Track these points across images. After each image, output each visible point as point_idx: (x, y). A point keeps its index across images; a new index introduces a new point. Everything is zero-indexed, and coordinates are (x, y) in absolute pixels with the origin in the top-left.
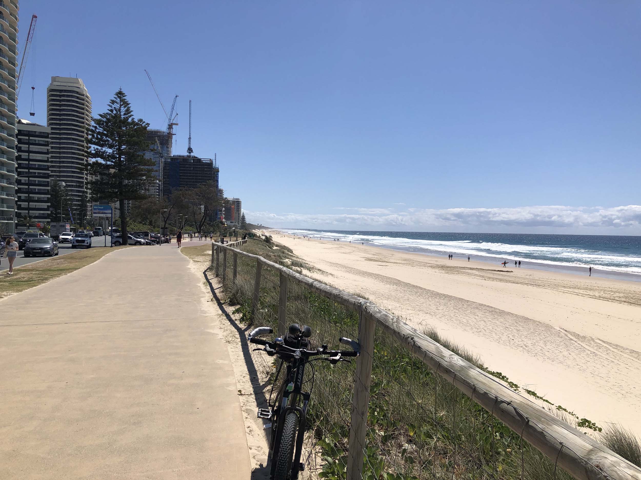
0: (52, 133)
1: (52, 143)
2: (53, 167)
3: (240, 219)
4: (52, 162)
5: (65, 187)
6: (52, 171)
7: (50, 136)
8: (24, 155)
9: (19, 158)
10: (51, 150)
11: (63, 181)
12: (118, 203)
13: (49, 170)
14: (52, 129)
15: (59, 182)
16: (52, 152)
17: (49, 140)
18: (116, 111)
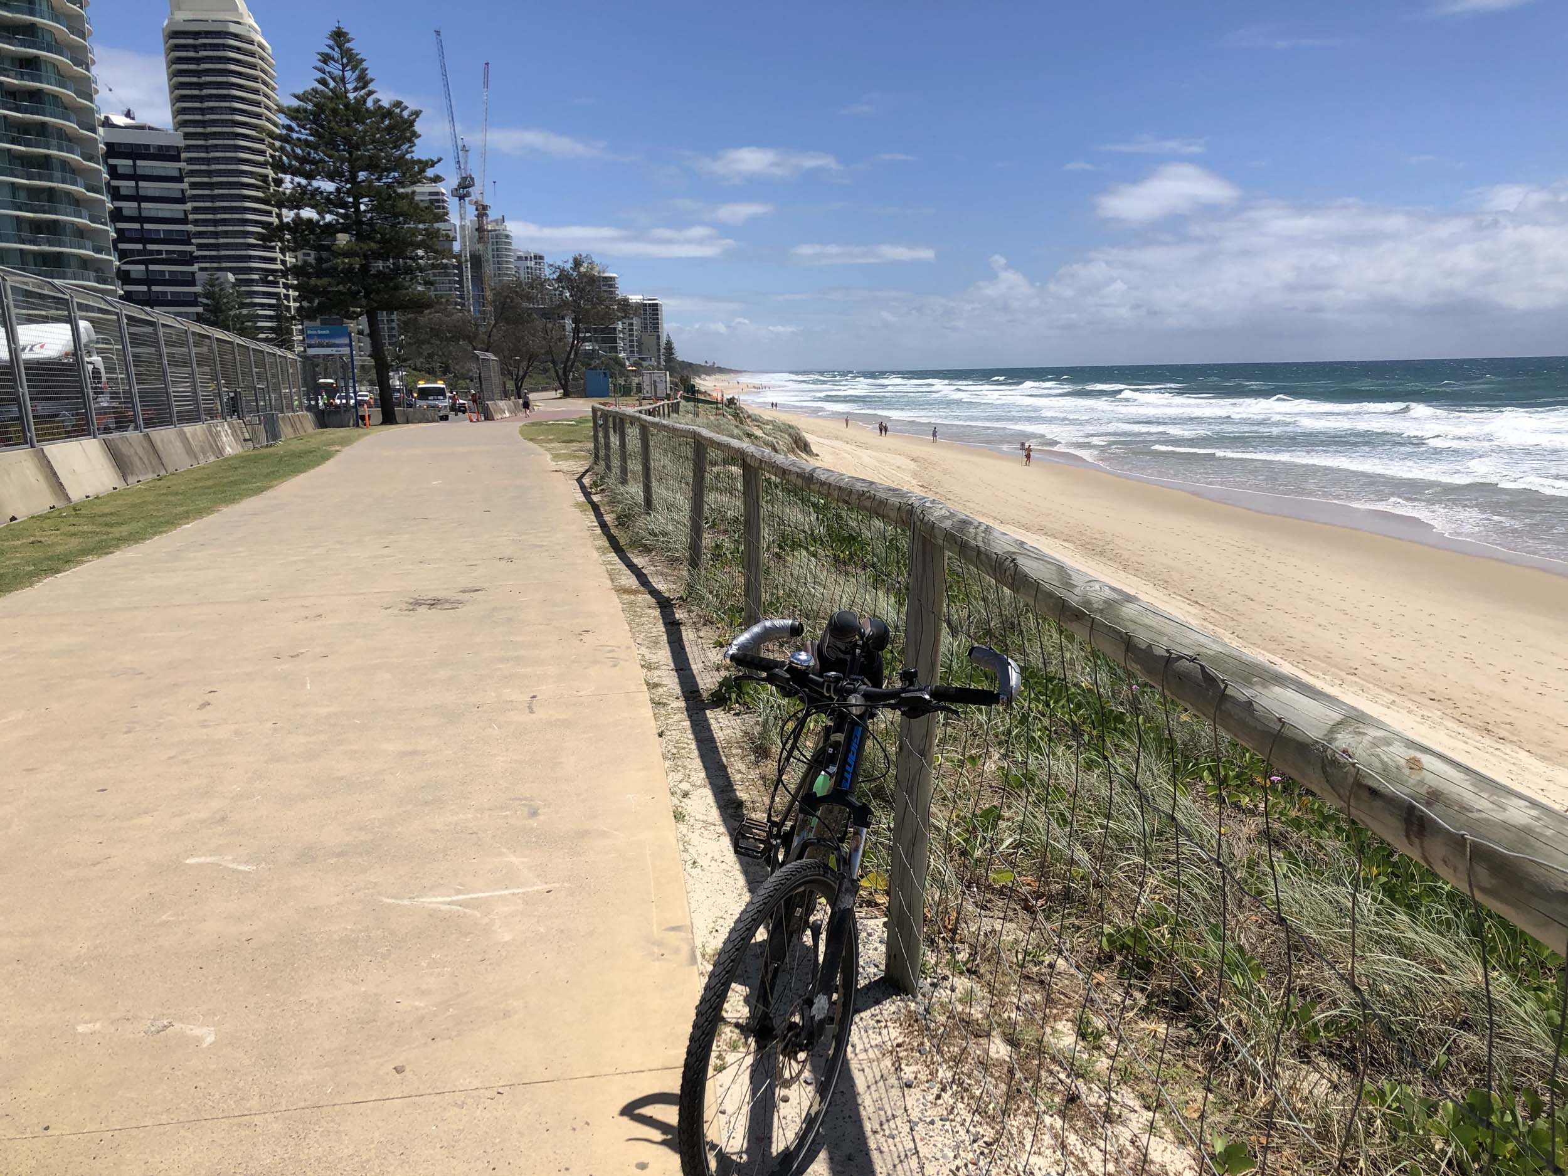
0: (188, 148)
1: (192, 173)
2: (200, 234)
3: (662, 351)
4: (196, 222)
5: (234, 285)
6: (200, 247)
7: (183, 155)
8: (129, 207)
9: (117, 216)
10: (189, 192)
11: (230, 270)
12: (363, 319)
13: (192, 244)
14: (187, 136)
15: (219, 274)
16: (195, 198)
17: (183, 165)
18: (334, 79)
